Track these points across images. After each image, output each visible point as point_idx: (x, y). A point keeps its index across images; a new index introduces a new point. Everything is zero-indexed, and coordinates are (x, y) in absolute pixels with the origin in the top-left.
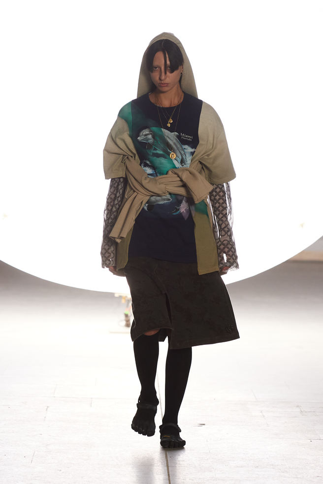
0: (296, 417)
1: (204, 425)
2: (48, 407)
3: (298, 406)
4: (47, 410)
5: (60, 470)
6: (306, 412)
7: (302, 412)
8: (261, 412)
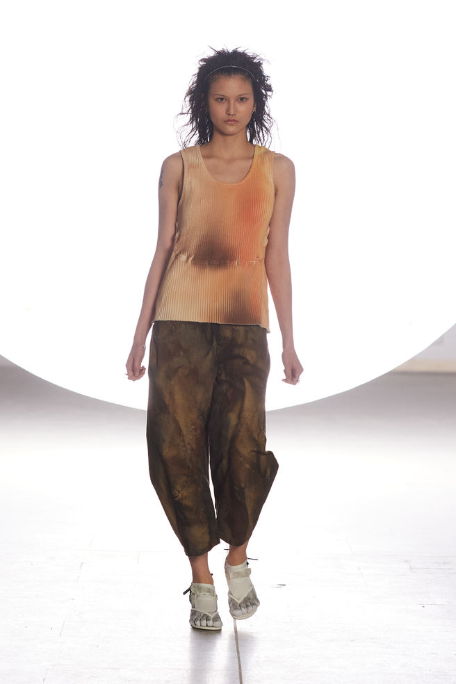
0: (403, 575)
1: (284, 585)
2: (82, 563)
3: (406, 561)
4: (81, 567)
6: (417, 569)
7: (411, 568)
8: (359, 569)
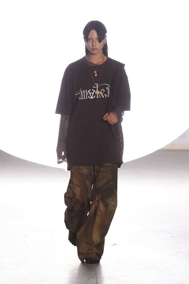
0: (168, 240)
1: (116, 244)
2: (27, 235)
3: (170, 233)
4: (26, 237)
5: (34, 272)
6: (174, 237)
7: (172, 237)
8: (149, 237)
